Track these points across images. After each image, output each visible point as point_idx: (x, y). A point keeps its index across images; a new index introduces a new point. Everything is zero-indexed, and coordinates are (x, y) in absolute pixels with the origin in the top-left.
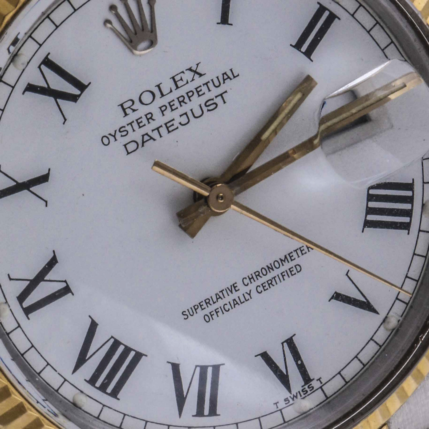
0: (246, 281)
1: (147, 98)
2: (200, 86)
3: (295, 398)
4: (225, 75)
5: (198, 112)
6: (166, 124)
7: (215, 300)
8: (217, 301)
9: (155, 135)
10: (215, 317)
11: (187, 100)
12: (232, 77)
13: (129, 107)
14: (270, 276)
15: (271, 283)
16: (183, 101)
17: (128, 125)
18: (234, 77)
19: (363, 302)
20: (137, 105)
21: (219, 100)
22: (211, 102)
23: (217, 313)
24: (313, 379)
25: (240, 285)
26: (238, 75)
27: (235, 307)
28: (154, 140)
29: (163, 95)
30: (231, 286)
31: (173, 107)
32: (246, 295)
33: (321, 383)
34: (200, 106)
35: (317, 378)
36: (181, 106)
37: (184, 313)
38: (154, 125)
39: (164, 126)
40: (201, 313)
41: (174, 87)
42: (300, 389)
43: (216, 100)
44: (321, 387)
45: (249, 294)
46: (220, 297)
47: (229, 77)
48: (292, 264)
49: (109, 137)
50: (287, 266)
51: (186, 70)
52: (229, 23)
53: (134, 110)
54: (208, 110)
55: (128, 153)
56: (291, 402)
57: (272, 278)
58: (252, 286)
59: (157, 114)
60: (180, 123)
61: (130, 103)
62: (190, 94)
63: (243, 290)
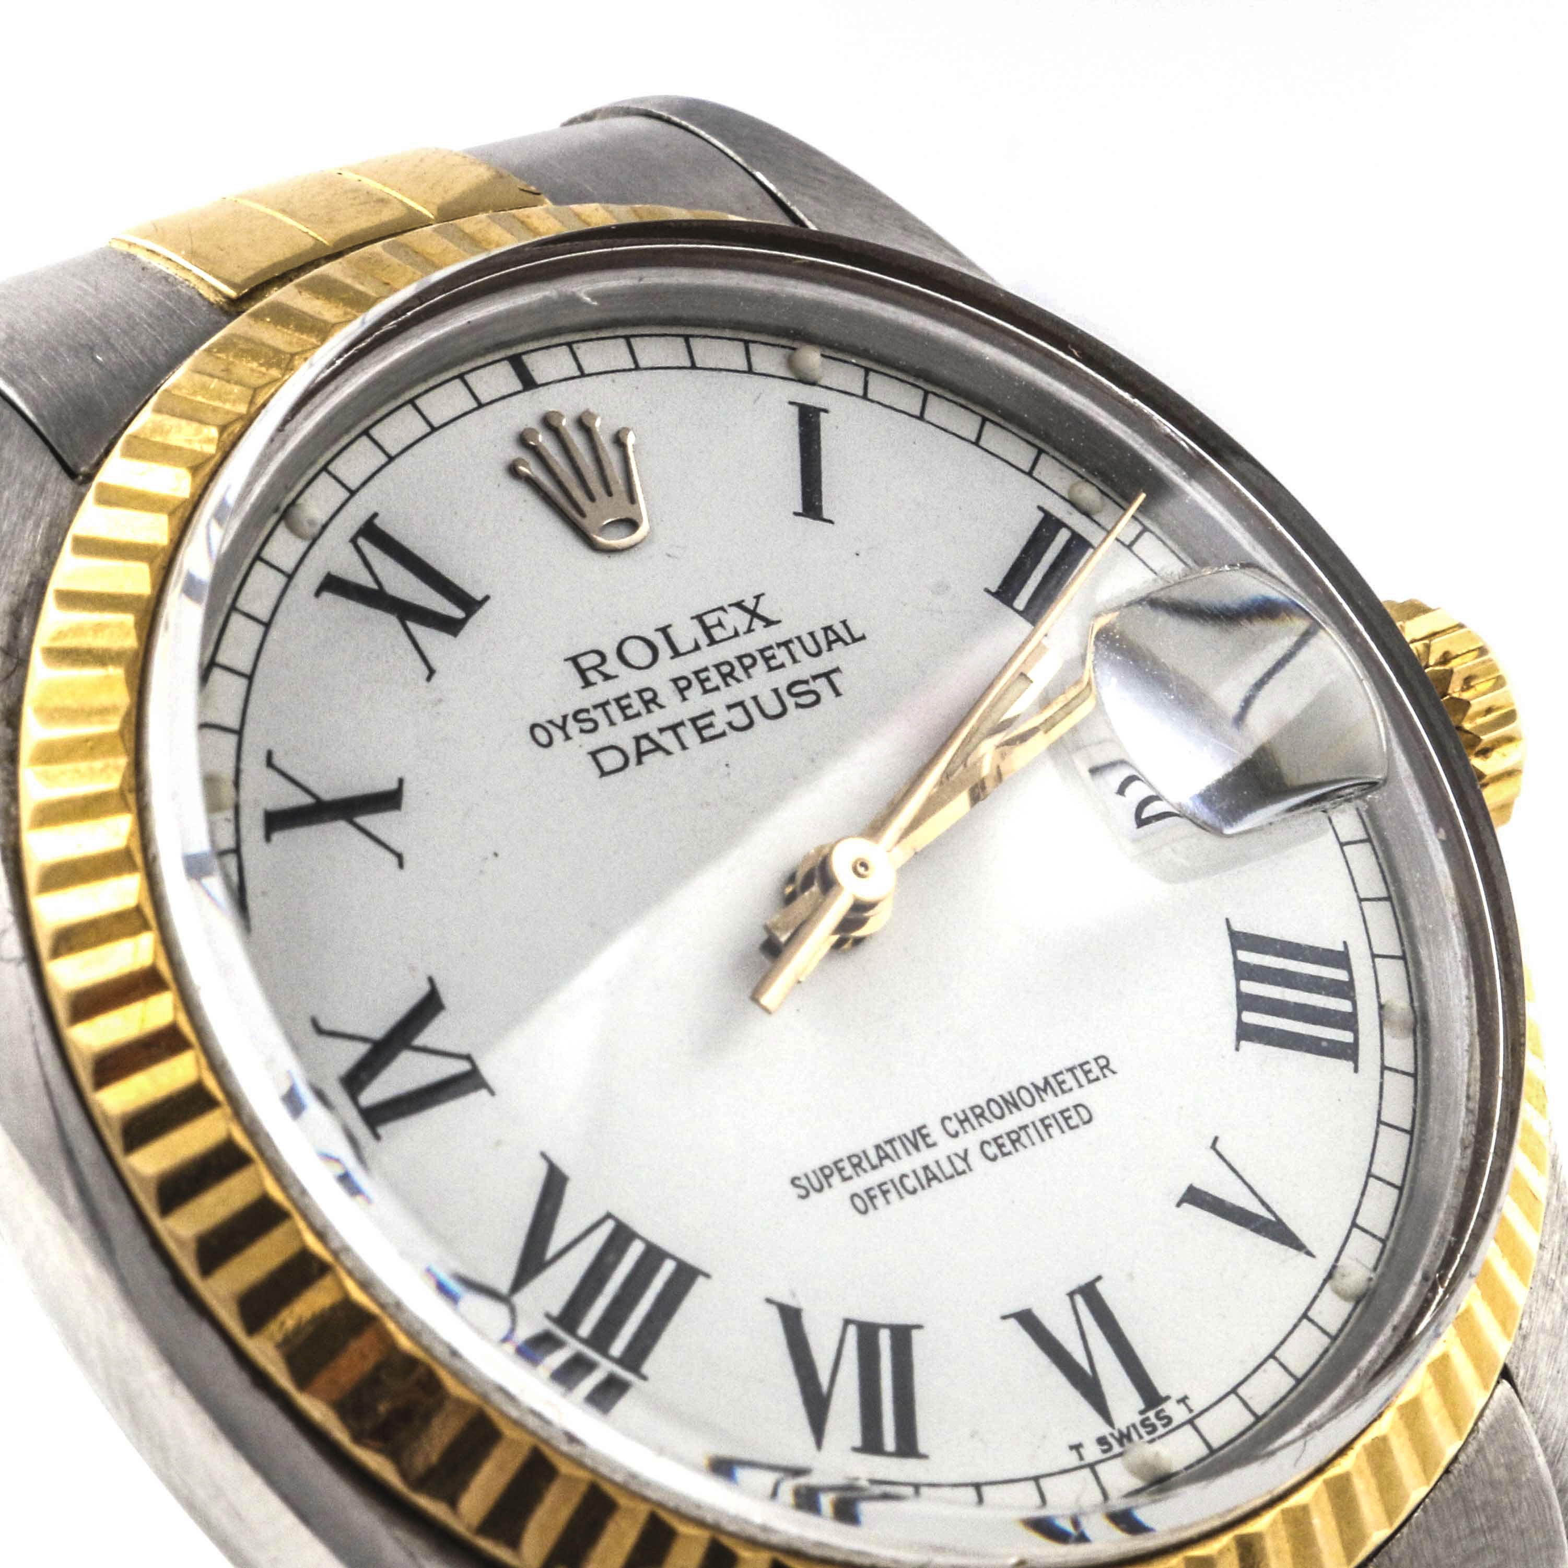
0: (953, 1126)
1: (637, 653)
2: (771, 647)
3: (1125, 1441)
4: (829, 632)
5: (771, 706)
6: (693, 721)
7: (875, 1160)
8: (882, 1165)
9: (668, 740)
10: (880, 1201)
11: (739, 673)
12: (849, 640)
13: (595, 668)
14: (1012, 1121)
15: (1018, 1140)
16: (731, 675)
17: (595, 707)
18: (855, 640)
19: (1270, 1221)
20: (614, 665)
21: (821, 686)
22: (803, 688)
23: (885, 1193)
24: (1168, 1398)
25: (936, 1133)
26: (863, 638)
27: (929, 1186)
28: (668, 753)
29: (676, 653)
30: (913, 1132)
31: (708, 685)
32: (955, 1159)
33: (1191, 1411)
34: (776, 691)
35: (1176, 1395)
36: (727, 684)
37: (797, 1182)
38: (661, 717)
39: (689, 724)
40: (839, 1191)
41: (703, 640)
42: (1137, 1419)
43: (813, 686)
44: (1191, 1422)
45: (965, 1159)
46: (887, 1156)
47: (839, 639)
48: (1066, 1101)
49: (549, 726)
50: (1052, 1104)
51: (730, 605)
52: (825, 517)
53: (607, 677)
54: (798, 705)
55: (603, 773)
56: (1117, 1449)
57: (1021, 1128)
58: (970, 1140)
59: (667, 694)
60: (730, 724)
61: (595, 660)
62: (747, 662)
63: (946, 1147)
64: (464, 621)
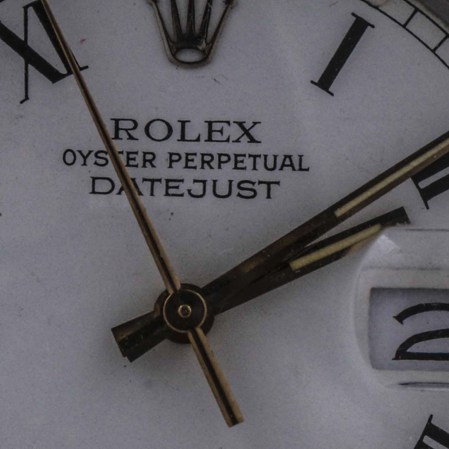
1: (158, 130)
2: (244, 155)
4: (288, 159)
5: (222, 189)
6: (168, 181)
9: (145, 187)
11: (215, 164)
12: (297, 167)
13: (126, 130)
16: (208, 163)
18: (301, 169)
20: (139, 133)
21: (262, 190)
22: (249, 186)
26: (307, 170)
28: (141, 194)
29: (183, 138)
31: (190, 164)
34: (230, 182)
36: (203, 168)
38: (149, 172)
39: (164, 182)
41: (205, 136)
43: (256, 187)
47: (292, 165)
49: (78, 154)
51: (234, 122)
53: (131, 138)
54: (239, 195)
55: (93, 192)
59: (162, 161)
60: (189, 191)
61: (131, 125)
62: (224, 158)
64: (63, 76)
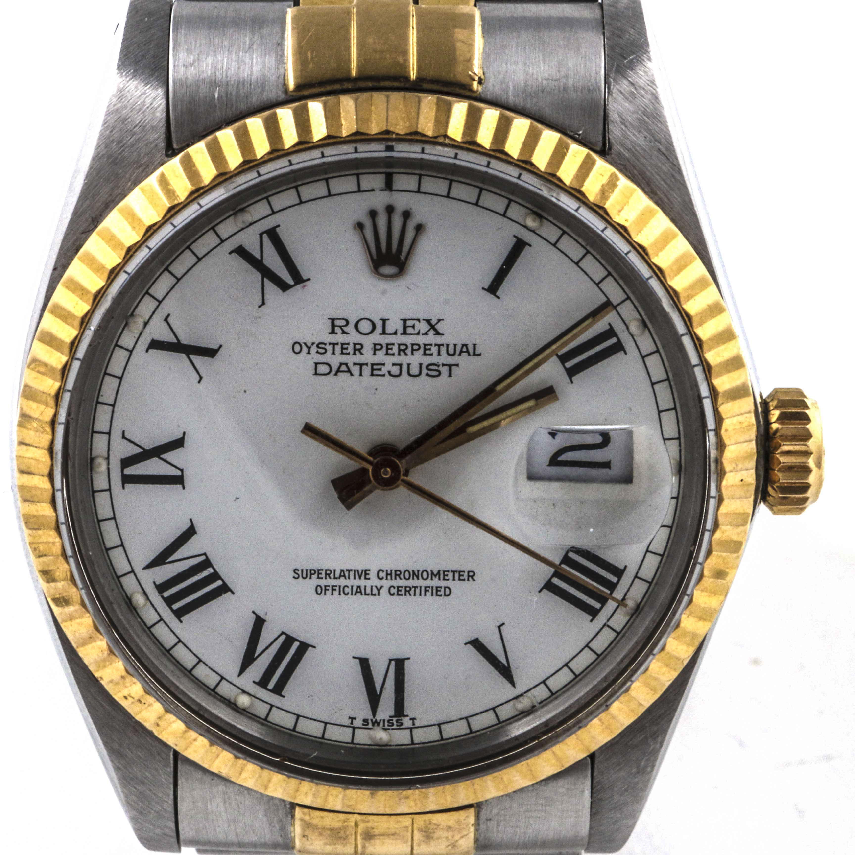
0: (382, 575)
1: (365, 326)
2: (431, 345)
3: (376, 724)
4: (465, 347)
5: (415, 370)
6: (373, 365)
7: (337, 575)
8: (339, 578)
9: (355, 370)
10: (329, 593)
11: (409, 351)
12: (471, 353)
13: (340, 327)
14: (411, 583)
15: (409, 591)
16: (404, 351)
17: (330, 344)
18: (475, 354)
19: (504, 665)
20: (350, 329)
21: (444, 370)
22: (435, 368)
23: (333, 590)
24: (407, 716)
25: (373, 575)
26: (480, 355)
27: (355, 594)
28: (352, 375)
29: (384, 333)
30: (362, 571)
31: (390, 352)
32: (374, 589)
33: (414, 724)
34: (421, 365)
35: (411, 716)
36: (399, 354)
37: (296, 571)
38: (358, 358)
39: (370, 365)
40: (314, 581)
41: (401, 330)
42: (387, 718)
43: (441, 368)
44: (411, 729)
45: (379, 590)
46: (344, 576)
47: (468, 352)
48: (443, 583)
49: (303, 345)
50: (435, 582)
51: (424, 320)
52: (497, 294)
53: (344, 332)
54: (427, 375)
55: (316, 374)
56: (370, 726)
57: (413, 587)
58: (386, 583)
59: (367, 350)
60: (389, 372)
61: (343, 323)
62: (416, 347)
63: (374, 581)
64: (292, 286)
